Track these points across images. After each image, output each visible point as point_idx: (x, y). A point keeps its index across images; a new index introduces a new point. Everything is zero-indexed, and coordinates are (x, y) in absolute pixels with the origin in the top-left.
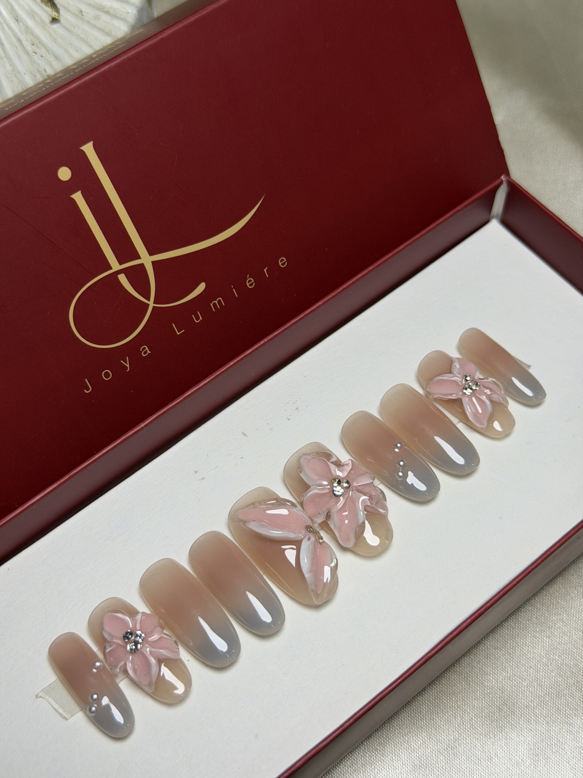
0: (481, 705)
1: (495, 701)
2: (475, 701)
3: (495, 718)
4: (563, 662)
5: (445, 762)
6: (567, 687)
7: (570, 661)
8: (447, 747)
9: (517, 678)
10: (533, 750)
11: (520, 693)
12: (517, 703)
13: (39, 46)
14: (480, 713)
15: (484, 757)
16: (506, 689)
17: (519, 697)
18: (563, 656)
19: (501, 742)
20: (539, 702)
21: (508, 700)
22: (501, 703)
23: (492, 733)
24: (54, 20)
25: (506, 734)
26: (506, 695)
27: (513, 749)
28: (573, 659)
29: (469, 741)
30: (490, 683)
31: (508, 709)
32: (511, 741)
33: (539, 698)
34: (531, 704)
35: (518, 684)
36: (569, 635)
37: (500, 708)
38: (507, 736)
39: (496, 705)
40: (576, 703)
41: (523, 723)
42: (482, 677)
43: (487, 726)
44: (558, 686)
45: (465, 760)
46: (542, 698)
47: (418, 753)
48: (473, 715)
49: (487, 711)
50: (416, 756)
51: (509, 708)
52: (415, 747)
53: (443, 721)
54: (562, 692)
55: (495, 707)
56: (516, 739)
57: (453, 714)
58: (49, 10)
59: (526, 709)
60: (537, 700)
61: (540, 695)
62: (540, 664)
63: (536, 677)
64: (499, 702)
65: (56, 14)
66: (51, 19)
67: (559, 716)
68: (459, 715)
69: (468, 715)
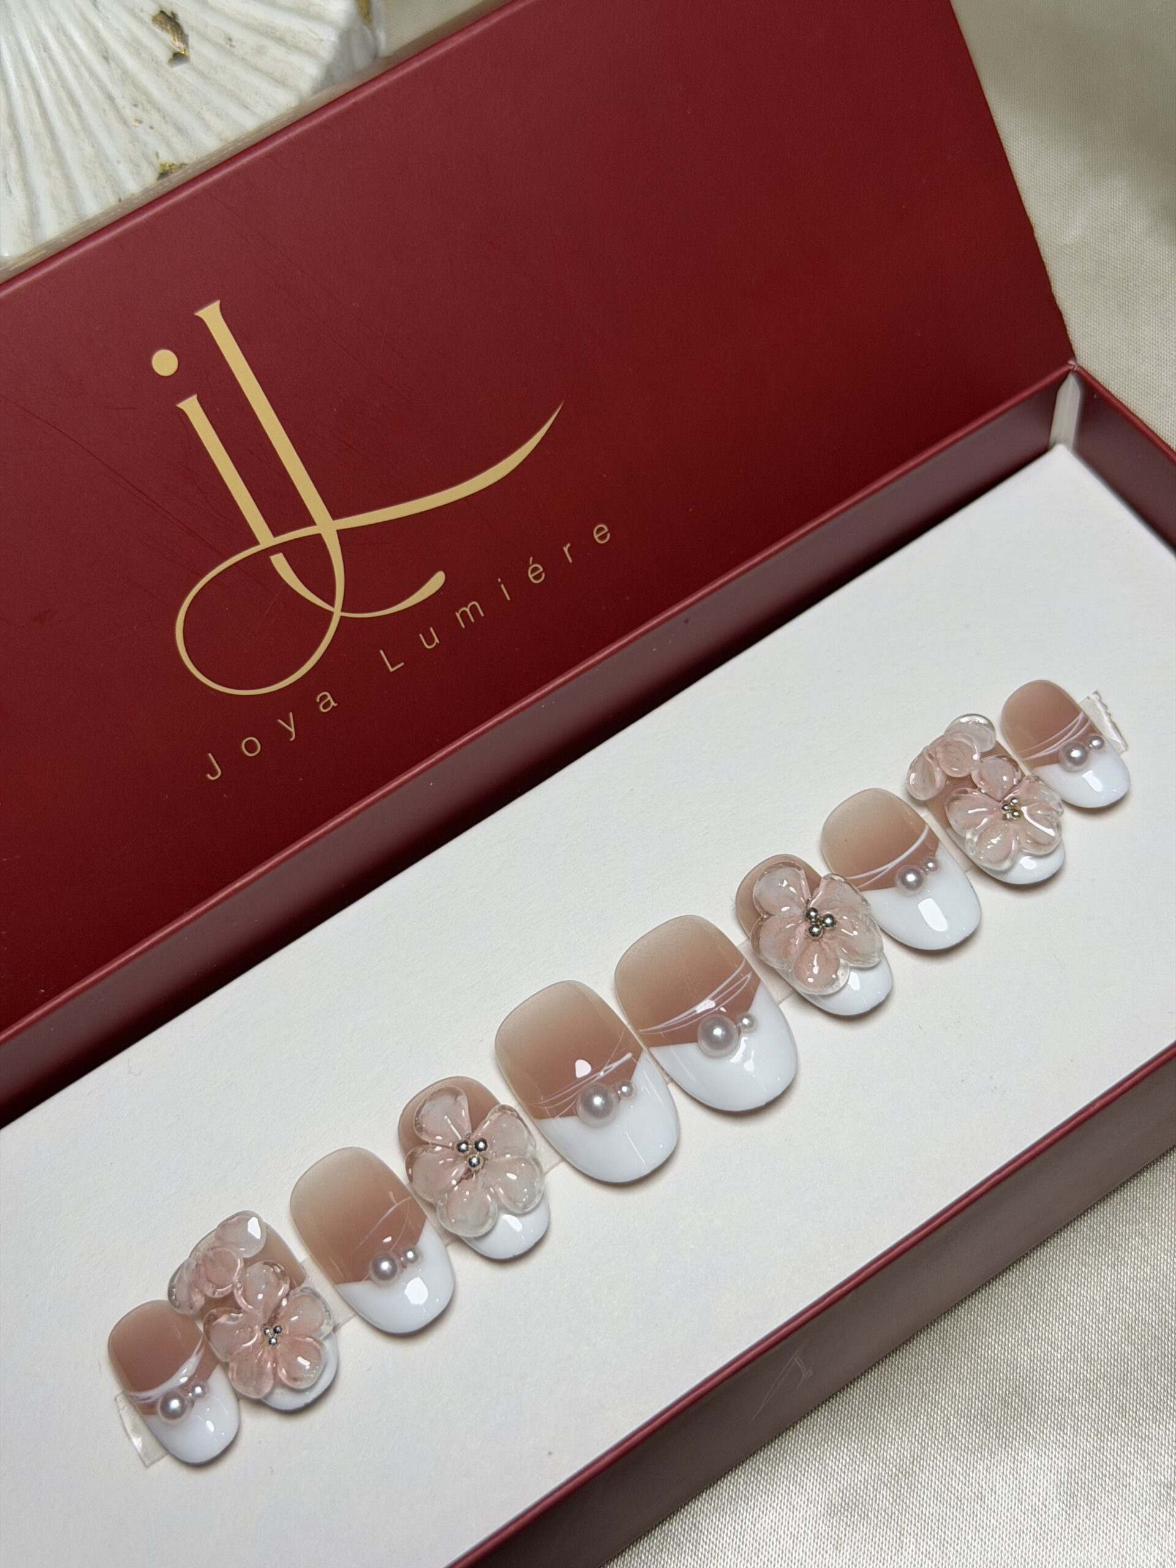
0: (969, 1393)
1: (996, 1387)
2: (958, 1385)
3: (995, 1419)
4: (1137, 1316)
5: (891, 1501)
6: (1141, 1365)
7: (1153, 1315)
8: (897, 1473)
9: (1043, 1343)
10: (1066, 1485)
11: (1048, 1372)
12: (1039, 1393)
13: (148, 107)
14: (965, 1408)
15: (968, 1494)
16: (1021, 1365)
17: (1045, 1381)
18: (1137, 1305)
19: (1004, 1467)
20: (1085, 1391)
21: (1023, 1385)
22: (1009, 1391)
23: (987, 1449)
24: (178, 57)
25: (1015, 1451)
26: (1020, 1376)
27: (1027, 1482)
28: (1157, 1310)
29: (940, 1461)
30: (990, 1352)
31: (1022, 1402)
32: (1024, 1466)
33: (1085, 1384)
34: (1067, 1395)
35: (1045, 1355)
36: (1152, 1263)
37: (1005, 1401)
38: (1016, 1456)
39: (999, 1395)
40: (1157, 1396)
41: (1050, 1431)
42: (974, 1338)
43: (978, 1435)
44: (1125, 1363)
45: (930, 1499)
46: (1092, 1385)
47: (840, 1482)
48: (953, 1412)
49: (980, 1405)
50: (836, 1486)
51: (1023, 1400)
52: (834, 1470)
53: (892, 1421)
54: (1131, 1375)
55: (995, 1398)
56: (1034, 1463)
57: (913, 1409)
58: (168, 37)
59: (1057, 1404)
60: (1081, 1388)
61: (1087, 1379)
62: (1091, 1317)
63: (1082, 1344)
64: (1004, 1390)
65: (182, 46)
66: (170, 55)
67: (1122, 1421)
68: (925, 1410)
69: (941, 1412)
